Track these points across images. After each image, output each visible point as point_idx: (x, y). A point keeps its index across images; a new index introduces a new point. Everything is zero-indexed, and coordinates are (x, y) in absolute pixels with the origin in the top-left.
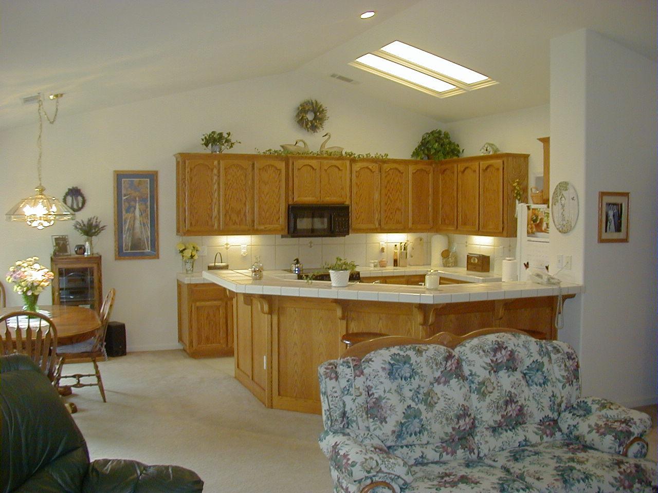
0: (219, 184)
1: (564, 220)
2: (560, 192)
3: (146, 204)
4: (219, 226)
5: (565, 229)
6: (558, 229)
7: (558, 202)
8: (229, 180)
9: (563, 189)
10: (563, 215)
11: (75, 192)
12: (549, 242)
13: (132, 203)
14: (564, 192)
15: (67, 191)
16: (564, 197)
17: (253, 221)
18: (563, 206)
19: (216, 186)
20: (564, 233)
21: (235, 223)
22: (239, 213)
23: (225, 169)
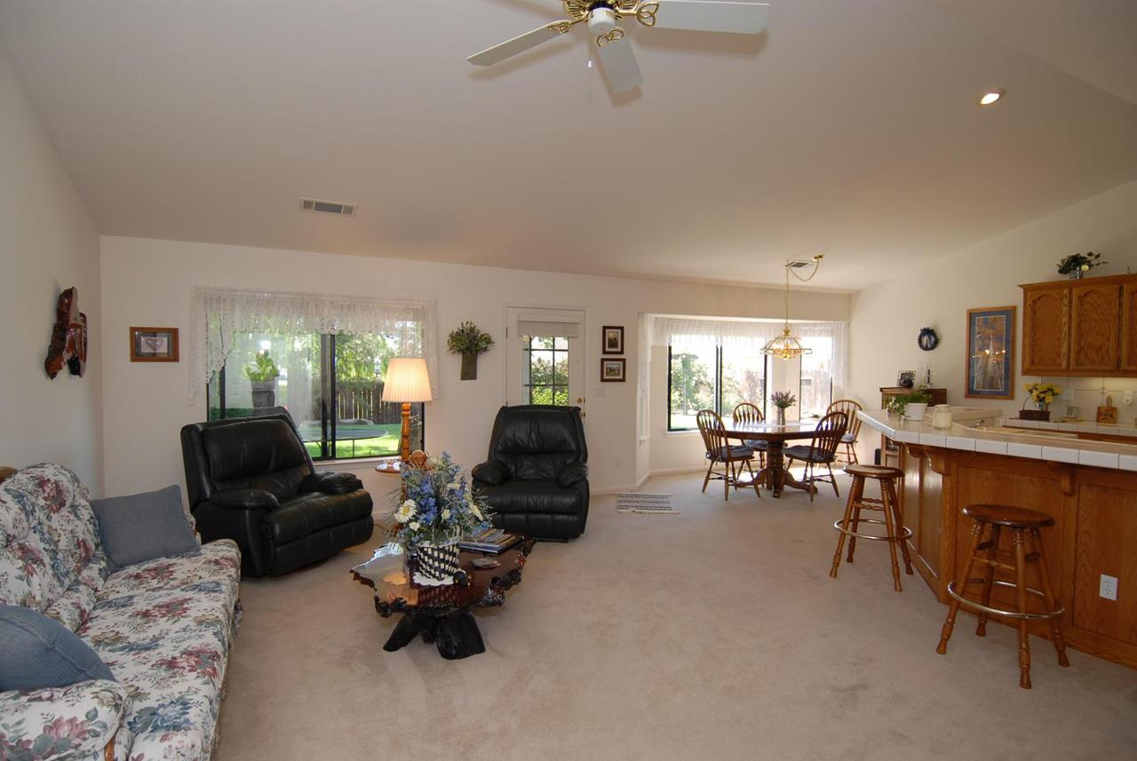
0: (1070, 317)
3: (1001, 342)
4: (1068, 365)
8: (1085, 310)
11: (927, 332)
13: (986, 341)
15: (920, 332)
17: (1119, 361)
19: (1065, 319)
21: (1093, 362)
22: (1098, 350)
23: (1079, 298)
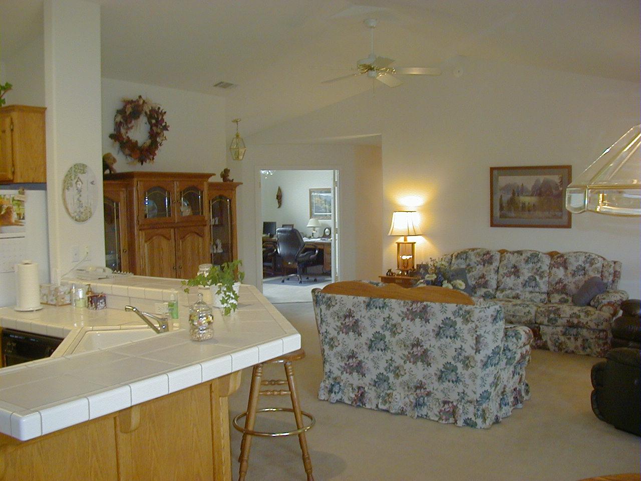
1: (81, 206)
2: (76, 176)
5: (83, 216)
6: (73, 218)
7: (72, 186)
9: (80, 172)
10: (80, 202)
12: (24, 237)
14: (80, 175)
16: (80, 180)
18: (79, 191)
20: (83, 221)
